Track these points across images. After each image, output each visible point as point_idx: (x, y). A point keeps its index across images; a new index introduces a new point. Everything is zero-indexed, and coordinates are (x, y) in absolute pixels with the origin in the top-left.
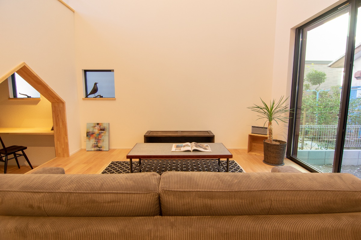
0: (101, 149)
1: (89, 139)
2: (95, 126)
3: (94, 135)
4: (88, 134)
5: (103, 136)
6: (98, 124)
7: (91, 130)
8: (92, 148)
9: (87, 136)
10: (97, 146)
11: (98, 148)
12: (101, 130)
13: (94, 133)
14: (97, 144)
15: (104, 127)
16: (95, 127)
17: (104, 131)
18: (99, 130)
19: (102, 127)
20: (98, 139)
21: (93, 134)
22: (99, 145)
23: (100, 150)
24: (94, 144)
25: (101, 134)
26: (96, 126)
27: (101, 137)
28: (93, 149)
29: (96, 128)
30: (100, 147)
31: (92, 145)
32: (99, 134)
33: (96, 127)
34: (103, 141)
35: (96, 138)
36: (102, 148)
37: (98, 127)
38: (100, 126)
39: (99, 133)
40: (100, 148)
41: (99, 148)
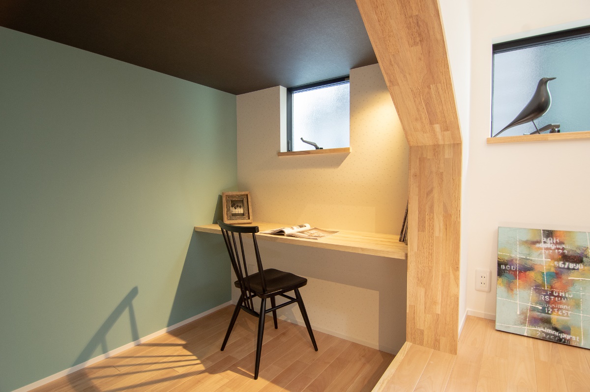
0: (568, 337)
1: (510, 287)
2: (535, 240)
3: (532, 274)
4: (503, 267)
5: (577, 287)
6: (549, 234)
7: (517, 254)
8: (523, 323)
9: (500, 273)
10: (547, 322)
11: (553, 332)
12: (565, 258)
13: (531, 269)
14: (543, 311)
15: (579, 248)
16: (538, 245)
17: (580, 266)
18: (553, 259)
19: (569, 248)
20: (552, 294)
21: (526, 269)
22: (555, 317)
23: (560, 341)
24: (533, 309)
25: (564, 277)
26: (539, 242)
27: (565, 288)
28: (526, 330)
29: (539, 248)
30: (559, 326)
31: (522, 313)
32: (557, 274)
33: (542, 245)
34: (577, 305)
35: (538, 288)
36: (569, 333)
37: (549, 245)
38: (561, 243)
39: (553, 270)
40: (561, 332)
41: (556, 329)
